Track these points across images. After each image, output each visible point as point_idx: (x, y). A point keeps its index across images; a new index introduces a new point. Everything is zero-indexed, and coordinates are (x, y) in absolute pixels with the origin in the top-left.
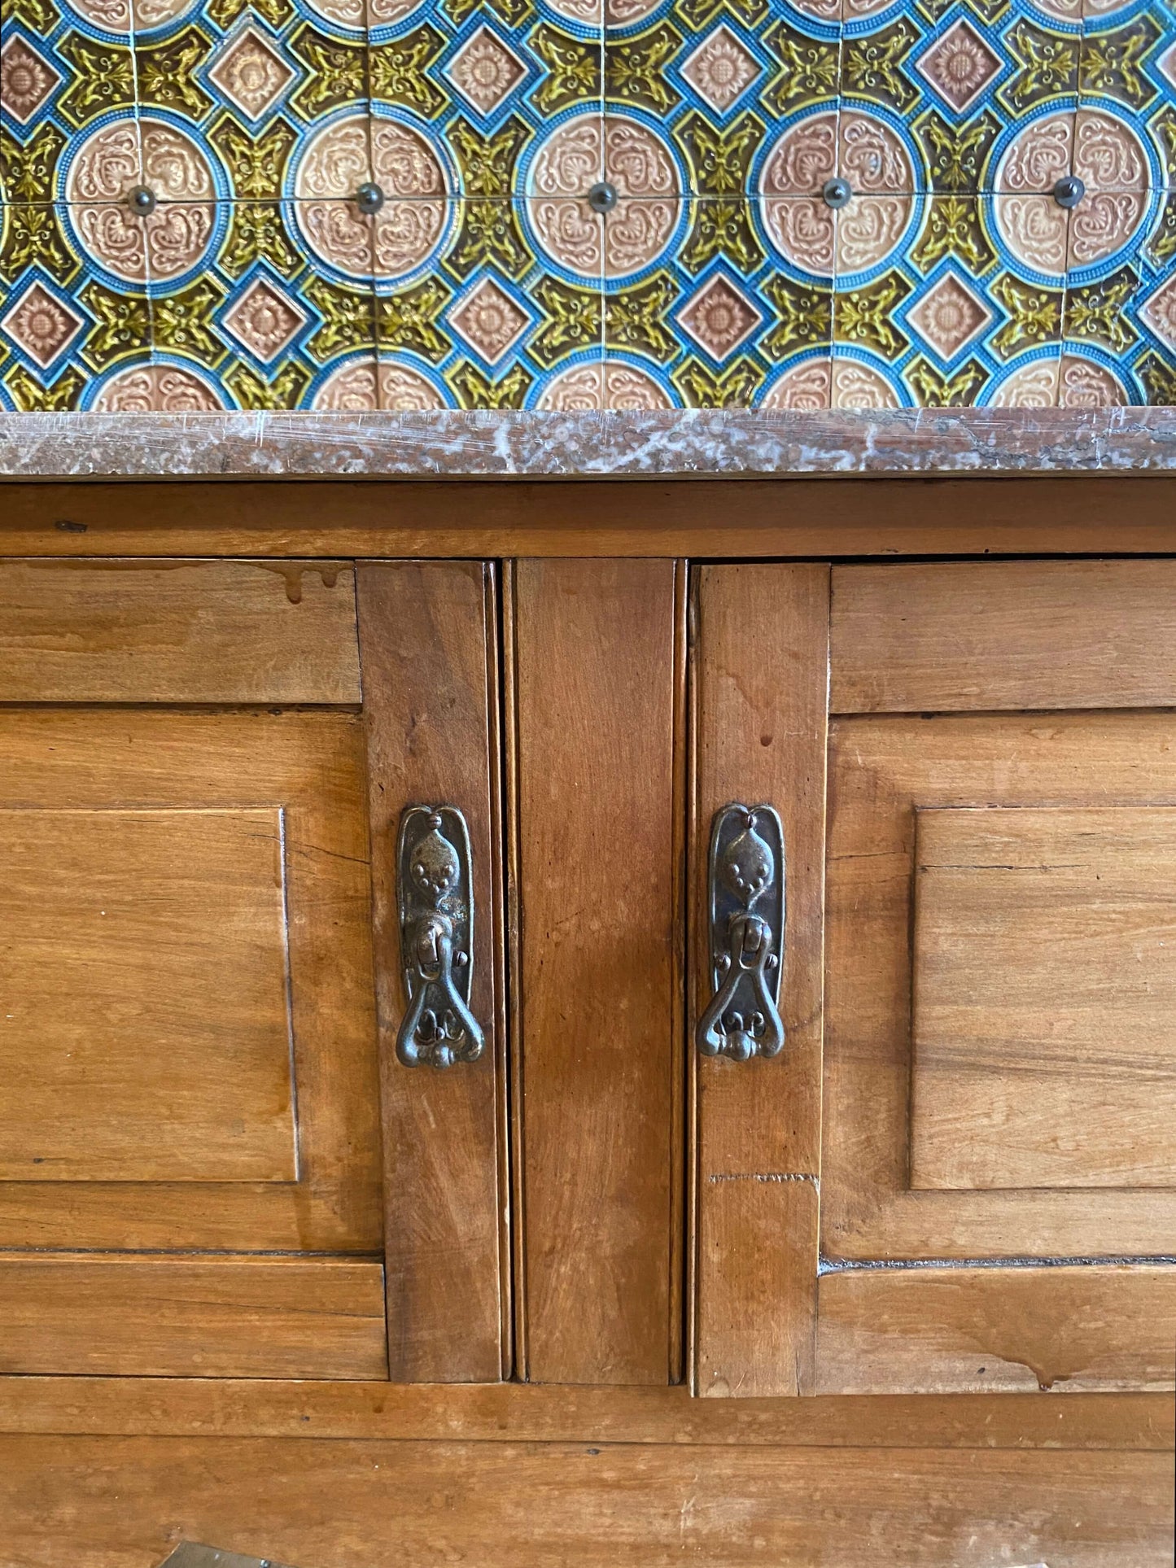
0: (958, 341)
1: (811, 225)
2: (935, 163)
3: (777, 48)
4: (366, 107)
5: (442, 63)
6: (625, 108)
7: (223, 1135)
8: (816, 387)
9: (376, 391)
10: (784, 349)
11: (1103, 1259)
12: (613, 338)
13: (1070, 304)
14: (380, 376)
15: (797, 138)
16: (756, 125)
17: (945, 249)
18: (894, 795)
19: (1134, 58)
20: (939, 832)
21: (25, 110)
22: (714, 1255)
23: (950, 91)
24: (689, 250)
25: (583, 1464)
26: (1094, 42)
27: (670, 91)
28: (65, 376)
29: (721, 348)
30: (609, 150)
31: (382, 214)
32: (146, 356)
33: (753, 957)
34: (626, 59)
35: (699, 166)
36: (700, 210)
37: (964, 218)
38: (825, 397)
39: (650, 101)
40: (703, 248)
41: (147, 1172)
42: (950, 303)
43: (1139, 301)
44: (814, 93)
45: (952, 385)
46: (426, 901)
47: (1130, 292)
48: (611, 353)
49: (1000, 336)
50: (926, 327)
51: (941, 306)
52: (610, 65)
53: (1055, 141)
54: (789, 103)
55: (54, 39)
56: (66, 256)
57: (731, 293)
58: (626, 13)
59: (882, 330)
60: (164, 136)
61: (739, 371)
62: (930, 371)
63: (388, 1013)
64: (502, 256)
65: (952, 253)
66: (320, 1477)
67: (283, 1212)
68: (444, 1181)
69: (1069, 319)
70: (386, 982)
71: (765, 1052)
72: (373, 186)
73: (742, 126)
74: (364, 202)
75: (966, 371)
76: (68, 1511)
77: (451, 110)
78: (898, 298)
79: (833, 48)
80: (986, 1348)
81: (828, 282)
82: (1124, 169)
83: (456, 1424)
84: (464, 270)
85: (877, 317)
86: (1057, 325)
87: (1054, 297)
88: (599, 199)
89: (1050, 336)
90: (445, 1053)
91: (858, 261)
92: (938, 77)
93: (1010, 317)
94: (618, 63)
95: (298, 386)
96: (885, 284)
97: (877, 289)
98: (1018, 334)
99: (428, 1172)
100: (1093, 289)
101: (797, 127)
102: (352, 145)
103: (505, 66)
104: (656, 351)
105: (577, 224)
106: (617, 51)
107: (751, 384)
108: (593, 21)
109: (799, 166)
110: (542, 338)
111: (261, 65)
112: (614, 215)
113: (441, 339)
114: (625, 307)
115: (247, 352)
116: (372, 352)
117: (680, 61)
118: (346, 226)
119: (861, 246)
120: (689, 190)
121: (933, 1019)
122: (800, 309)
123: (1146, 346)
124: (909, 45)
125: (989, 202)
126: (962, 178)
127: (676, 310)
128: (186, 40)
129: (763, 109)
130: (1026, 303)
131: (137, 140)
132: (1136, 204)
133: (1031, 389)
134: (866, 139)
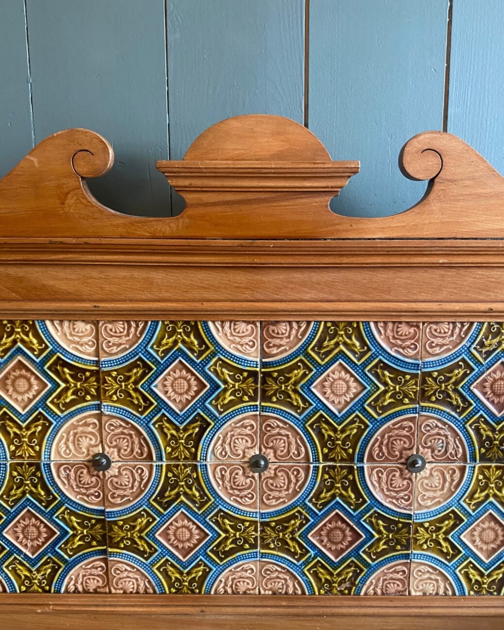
1: (398, 482)
2: (481, 445)
3: (376, 376)
4: (98, 407)
5: (151, 381)
6: (274, 410)
8: (399, 576)
9: (107, 573)
10: (378, 554)
12: (267, 546)
14: (109, 566)
15: (389, 430)
16: (362, 422)
17: (487, 496)
23: (492, 402)
24: (317, 496)
27: (304, 400)
29: (337, 553)
30: (263, 434)
31: (113, 471)
34: (275, 379)
35: (324, 445)
36: (324, 472)
37: (500, 477)
38: (406, 580)
39: (291, 405)
40: (326, 495)
42: (489, 528)
44: (401, 403)
45: (489, 576)
48: (263, 555)
50: (474, 542)
51: (484, 530)
52: (264, 382)
54: (384, 409)
57: (344, 521)
58: (275, 351)
59: (444, 544)
61: (349, 566)
62: (475, 568)
64: (191, 498)
65: (491, 499)
72: (103, 455)
73: (353, 422)
74: (98, 464)
77: (157, 410)
78: (455, 526)
79: (414, 376)
81: (409, 517)
84: (166, 506)
85: (441, 536)
88: (255, 464)
91: (429, 503)
92: (484, 394)
94: (270, 381)
95: (54, 571)
96: (447, 518)
97: (442, 520)
101: (390, 423)
102: (90, 429)
103: (193, 383)
104: (293, 554)
105: (241, 479)
106: (269, 374)
107: (356, 575)
108: (253, 356)
109: (390, 446)
110: (218, 546)
111: (28, 380)
112: (266, 474)
113: (150, 546)
114: (273, 528)
115: (20, 552)
116: (104, 552)
117: (311, 382)
118: (86, 478)
119: (431, 494)
120: (317, 460)
122: (391, 532)
124: (466, 375)
126: (497, 455)
127: (307, 531)
129: (367, 412)
134: (435, 431)
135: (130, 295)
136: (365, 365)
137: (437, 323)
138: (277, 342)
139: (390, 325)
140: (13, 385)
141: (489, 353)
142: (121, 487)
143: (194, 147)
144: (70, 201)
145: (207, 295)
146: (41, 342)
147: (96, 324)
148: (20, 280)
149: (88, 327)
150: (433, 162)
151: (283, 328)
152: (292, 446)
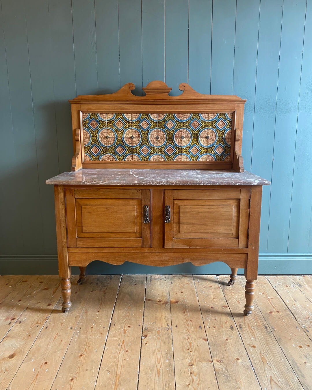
0: (196, 153)
1: (180, 141)
2: (193, 134)
3: (176, 123)
4: (132, 128)
5: (140, 124)
6: (160, 129)
7: (131, 229)
9: (132, 158)
10: (177, 154)
11: (194, 238)
12: (158, 153)
13: (208, 149)
14: (133, 156)
15: (178, 132)
16: (174, 131)
17: (194, 143)
18: (178, 205)
19: (214, 124)
20: (181, 208)
21: (95, 127)
22: (166, 237)
23: (194, 127)
24: (167, 144)
25: (156, 254)
26: (210, 122)
27: (165, 127)
28: (98, 156)
29: (170, 154)
30: (158, 133)
31: (134, 139)
32: (107, 154)
33: (168, 216)
34: (160, 124)
35: (168, 135)
36: (168, 139)
37: (196, 140)
38: (181, 159)
39: (162, 128)
41: (125, 232)
42: (195, 149)
43: (215, 149)
44: (180, 127)
45: (195, 158)
46: (146, 212)
49: (200, 153)
50: (192, 152)
51: (194, 149)
52: (158, 124)
53: (206, 132)
54: (177, 128)
55: (98, 120)
56: (98, 143)
57: (171, 148)
58: (160, 119)
59: (187, 152)
60: (109, 130)
61: (172, 156)
62: (193, 156)
63: (143, 220)
64: (146, 144)
65: (195, 144)
66: (137, 255)
67: (135, 235)
68: (146, 232)
69: (208, 151)
70: (143, 218)
71: (169, 222)
72: (132, 136)
73: (172, 131)
74: (131, 138)
75: (197, 156)
76: (117, 259)
77: (141, 129)
78: (189, 149)
79: (182, 123)
80: (185, 245)
81: (182, 147)
82: (213, 135)
83: (147, 251)
84: (142, 145)
85: (187, 150)
86: (206, 151)
87: (206, 148)
88: (157, 138)
89: (206, 153)
90: (147, 223)
91: (185, 145)
92: (193, 126)
93: (201, 150)
95: (124, 157)
96: (188, 147)
98: (202, 152)
99: (145, 232)
100: (210, 148)
101: (178, 131)
102: (130, 132)
103: (147, 124)
104: (163, 154)
105: (154, 141)
106: (159, 123)
107: (173, 158)
108: (156, 119)
109: (178, 135)
110: (151, 152)
111: (121, 123)
112: (159, 140)
113: (140, 153)
114: (160, 149)
115: (118, 154)
116: (132, 154)
117: (166, 124)
118: (129, 141)
119: (185, 143)
121: (181, 220)
122: (179, 150)
123: (216, 154)
124: (190, 122)
125: (199, 139)
126: (196, 136)
127: (165, 150)
128: (112, 121)
129: (175, 129)
130: (203, 149)
131: (107, 131)
132: (215, 139)
133: (204, 158)
134: (186, 132)
135: (137, 109)
136: (174, 121)
137: (185, 114)
138: (160, 117)
139: (178, 114)
140: (118, 124)
141: (194, 119)
142: (135, 142)
143: (147, 86)
144: (129, 94)
145: (149, 109)
146: (123, 117)
147: (132, 114)
148: (120, 107)
149: (130, 115)
150: (183, 88)
151: (161, 115)
152: (163, 135)
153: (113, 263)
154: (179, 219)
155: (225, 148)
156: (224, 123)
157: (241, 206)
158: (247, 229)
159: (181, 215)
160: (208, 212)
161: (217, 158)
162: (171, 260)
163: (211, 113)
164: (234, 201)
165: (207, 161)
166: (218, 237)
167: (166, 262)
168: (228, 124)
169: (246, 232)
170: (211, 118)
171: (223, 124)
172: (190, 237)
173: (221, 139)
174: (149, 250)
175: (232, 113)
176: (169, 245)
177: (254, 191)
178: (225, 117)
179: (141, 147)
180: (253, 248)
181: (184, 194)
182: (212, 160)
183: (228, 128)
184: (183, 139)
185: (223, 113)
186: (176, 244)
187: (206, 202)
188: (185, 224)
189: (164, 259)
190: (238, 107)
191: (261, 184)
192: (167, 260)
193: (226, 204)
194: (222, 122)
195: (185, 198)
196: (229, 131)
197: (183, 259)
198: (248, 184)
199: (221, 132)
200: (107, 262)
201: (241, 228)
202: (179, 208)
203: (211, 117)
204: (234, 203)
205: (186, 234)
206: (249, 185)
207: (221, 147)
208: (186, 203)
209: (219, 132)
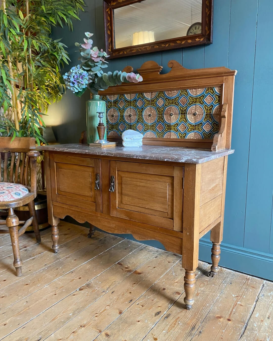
0: (183, 130)
1: (169, 118)
2: (181, 111)
3: (166, 100)
4: (130, 107)
5: (136, 103)
6: (152, 106)
7: (88, 193)
8: (169, 135)
10: (166, 131)
11: (134, 211)
12: (151, 129)
13: (195, 126)
15: (167, 109)
16: (164, 108)
17: (182, 120)
18: (121, 176)
19: (202, 99)
22: (111, 206)
23: (182, 104)
24: (157, 121)
25: (106, 220)
26: (197, 98)
27: (156, 105)
29: (160, 131)
30: (150, 110)
31: (132, 117)
32: (113, 130)
34: (152, 101)
35: (158, 112)
36: (158, 117)
37: (184, 117)
38: (170, 136)
39: (154, 106)
40: (159, 120)
42: (183, 126)
44: (169, 104)
47: (202, 125)
48: (150, 131)
49: (188, 130)
50: (180, 129)
51: (182, 127)
53: (194, 109)
54: (167, 105)
55: (107, 101)
56: (107, 121)
57: (161, 125)
58: (152, 97)
60: (115, 110)
62: (181, 134)
64: (141, 121)
66: (93, 218)
67: (91, 199)
69: (195, 128)
72: (131, 114)
73: (162, 108)
74: (130, 116)
75: (184, 134)
76: (80, 217)
77: (137, 107)
78: (177, 126)
79: (171, 100)
80: (126, 216)
81: (170, 124)
82: (201, 112)
83: (99, 215)
84: (138, 122)
85: (175, 128)
86: (194, 129)
87: (194, 126)
88: (149, 115)
89: (193, 130)
91: (173, 122)
92: (181, 102)
93: (189, 128)
96: (176, 124)
97: (175, 125)
98: (190, 130)
99: (97, 197)
100: (198, 125)
102: (129, 110)
103: (142, 103)
104: (154, 131)
105: (148, 118)
107: (163, 134)
109: (168, 112)
112: (151, 117)
113: (136, 129)
114: (152, 126)
117: (157, 102)
118: (129, 118)
119: (174, 120)
120: (157, 114)
121: (123, 191)
122: (168, 127)
123: (203, 131)
124: (178, 99)
125: (187, 115)
126: (184, 113)
127: (156, 127)
128: (117, 101)
129: (164, 106)
130: (190, 126)
131: (113, 110)
132: (202, 115)
133: (191, 136)
134: (175, 109)
135: (134, 89)
136: (164, 98)
137: (174, 90)
138: (153, 95)
139: (168, 91)
140: (121, 104)
141: (182, 95)
142: (133, 120)
143: (141, 67)
145: (144, 88)
146: (124, 97)
147: (130, 94)
148: (122, 88)
150: (172, 65)
151: (153, 93)
152: (154, 112)
153: (78, 220)
154: (122, 190)
155: (214, 125)
156: (212, 98)
157: (175, 185)
158: (181, 211)
159: (123, 186)
160: (145, 187)
161: (204, 136)
162: (116, 228)
163: (199, 89)
164: (168, 178)
165: (195, 138)
166: (155, 214)
167: (113, 230)
168: (216, 99)
169: (180, 214)
170: (199, 94)
171: (211, 100)
172: (131, 210)
173: (209, 115)
174: (101, 215)
175: (220, 87)
176: (114, 213)
177: (187, 169)
178: (213, 91)
179: (137, 124)
180: (188, 234)
181: (125, 166)
182: (200, 138)
183: (216, 103)
184: (172, 116)
185: (211, 88)
186: (119, 213)
187: (144, 176)
188: (126, 196)
189: (111, 226)
190: (226, 80)
191: (189, 161)
192: (114, 228)
193: (161, 180)
194: (210, 97)
195: (126, 170)
196: (217, 107)
197: (126, 230)
198: (175, 160)
199: (209, 107)
200: (74, 218)
201: (175, 209)
202: (121, 180)
203: (199, 92)
204: (169, 180)
205: (128, 206)
206: (177, 161)
207: (209, 125)
208: (127, 175)
209: (207, 108)
